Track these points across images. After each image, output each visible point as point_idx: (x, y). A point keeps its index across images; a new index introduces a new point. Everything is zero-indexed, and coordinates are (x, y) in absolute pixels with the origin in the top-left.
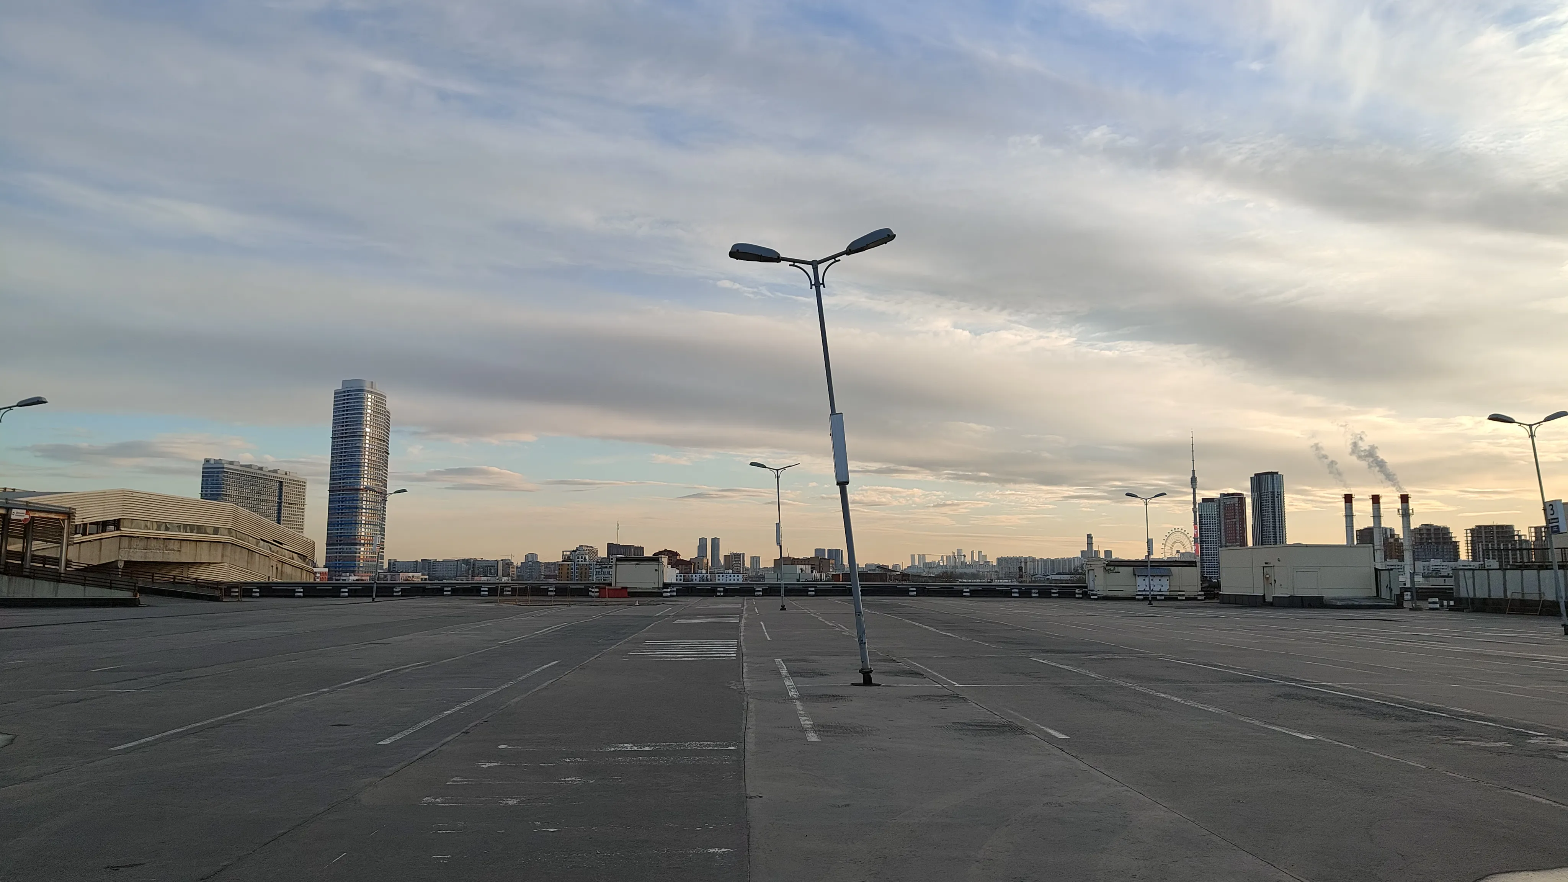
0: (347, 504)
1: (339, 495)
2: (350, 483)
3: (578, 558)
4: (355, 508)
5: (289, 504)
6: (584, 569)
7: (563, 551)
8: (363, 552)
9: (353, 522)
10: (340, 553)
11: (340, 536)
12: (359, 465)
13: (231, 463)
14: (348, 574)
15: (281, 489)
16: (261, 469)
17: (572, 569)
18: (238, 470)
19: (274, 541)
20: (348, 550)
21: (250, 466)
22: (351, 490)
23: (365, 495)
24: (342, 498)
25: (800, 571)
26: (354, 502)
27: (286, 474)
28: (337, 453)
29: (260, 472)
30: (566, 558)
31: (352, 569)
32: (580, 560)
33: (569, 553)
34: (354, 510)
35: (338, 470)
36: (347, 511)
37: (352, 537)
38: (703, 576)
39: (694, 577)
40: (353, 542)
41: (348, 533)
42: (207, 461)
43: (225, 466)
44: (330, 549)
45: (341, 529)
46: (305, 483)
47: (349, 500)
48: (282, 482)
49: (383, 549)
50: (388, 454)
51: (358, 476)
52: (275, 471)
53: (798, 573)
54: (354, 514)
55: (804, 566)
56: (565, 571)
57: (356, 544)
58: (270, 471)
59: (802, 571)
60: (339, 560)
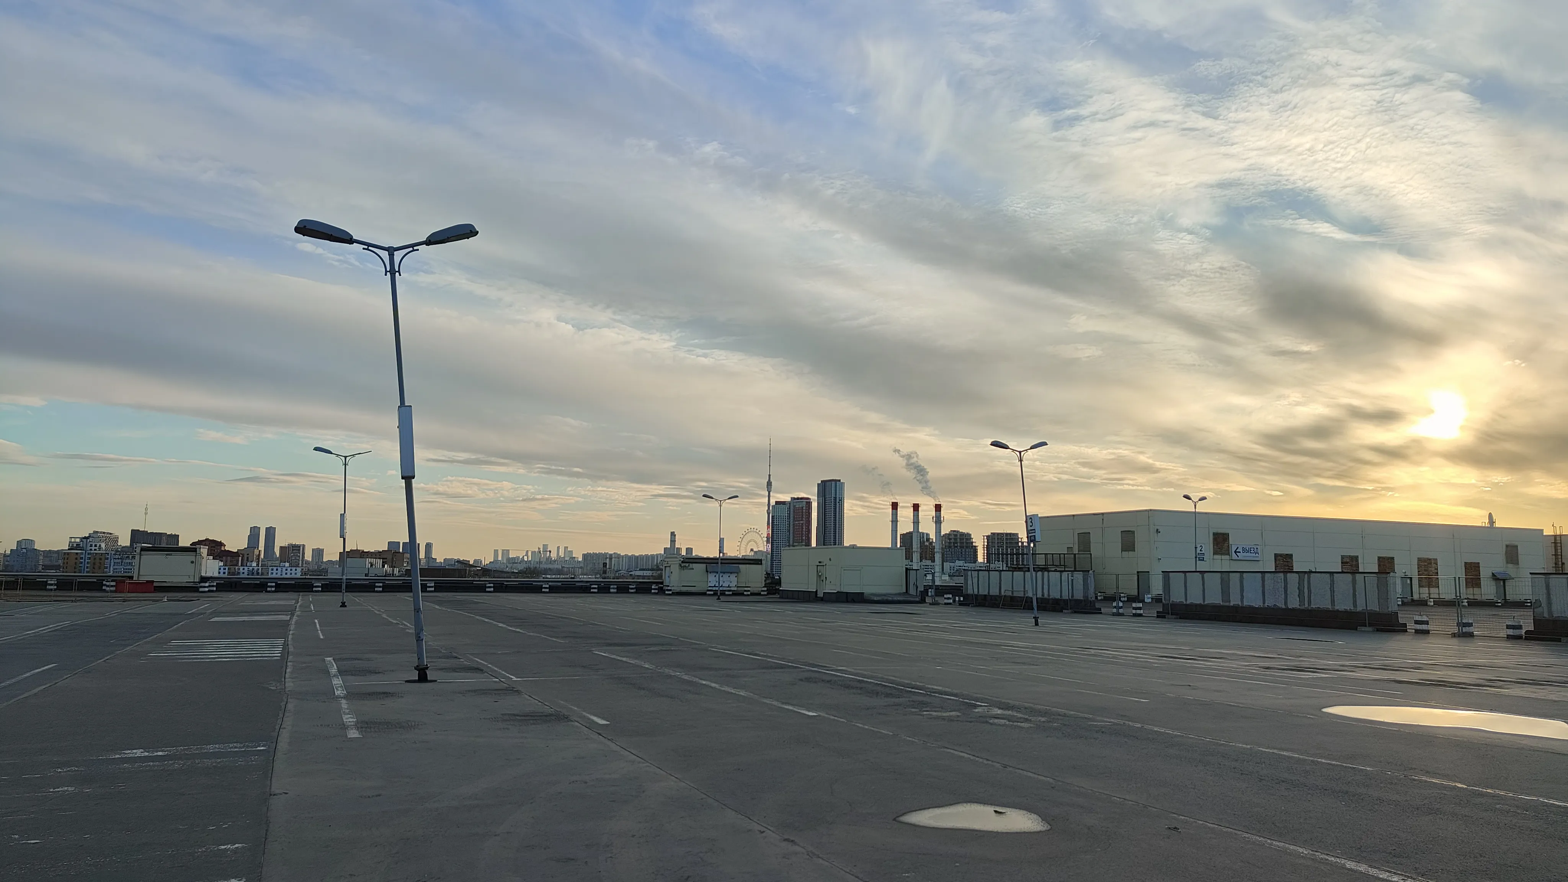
3: (91, 546)
6: (98, 559)
7: (71, 538)
17: (82, 558)
25: (370, 565)
30: (75, 545)
32: (93, 548)
33: (78, 540)
38: (253, 569)
53: (367, 567)
55: (375, 560)
56: (72, 561)
59: (372, 565)
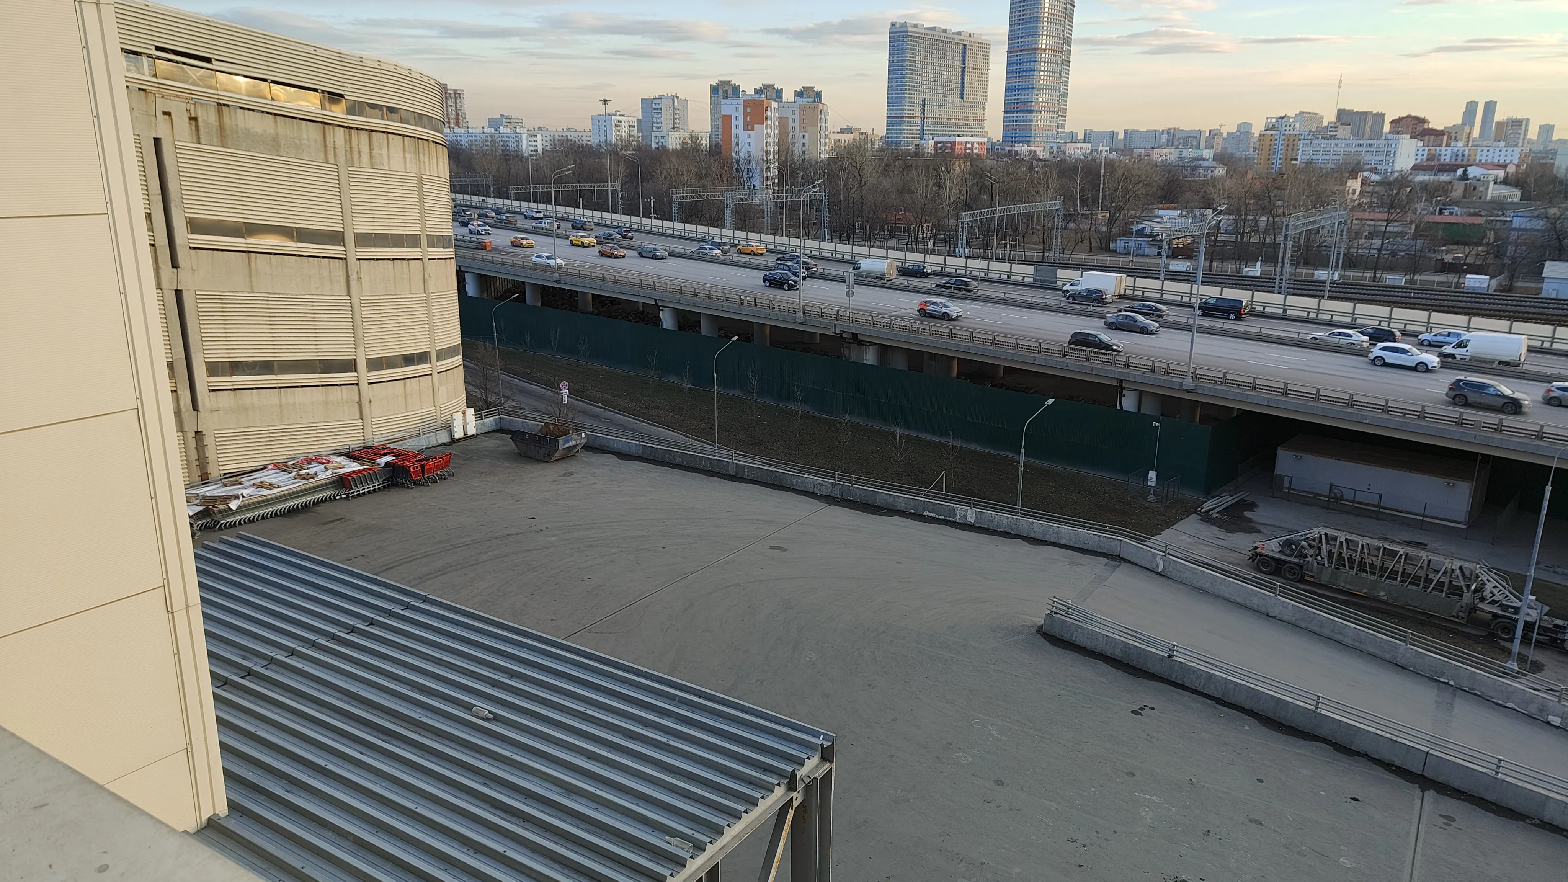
0: (1025, 66)
1: (1017, 56)
2: (1028, 41)
3: (1286, 126)
4: (1032, 70)
5: (973, 69)
6: (1291, 140)
7: (1267, 118)
8: (1040, 120)
9: (1030, 86)
10: (1016, 121)
11: (1018, 103)
12: (1037, 20)
13: (916, 26)
14: (1021, 144)
15: (964, 53)
16: (945, 31)
17: (1276, 140)
18: (922, 34)
20: (1025, 118)
21: (934, 29)
22: (1028, 50)
23: (1043, 55)
24: (1020, 60)
26: (1032, 63)
27: (970, 36)
28: (1016, 8)
29: (943, 34)
30: (1271, 126)
31: (1027, 139)
32: (1288, 128)
33: (1274, 120)
34: (1032, 73)
35: (1016, 27)
36: (1024, 74)
37: (1029, 104)
38: (1458, 150)
39: (1443, 152)
40: (1029, 109)
41: (1024, 99)
42: (893, 25)
43: (909, 29)
44: (1007, 117)
45: (1018, 95)
46: (989, 45)
47: (1027, 62)
48: (965, 45)
49: (1065, 117)
50: (1074, 6)
51: (1035, 33)
52: (959, 33)
54: (1031, 77)
56: (1267, 143)
57: (1031, 112)
58: (954, 34)
60: (1016, 130)
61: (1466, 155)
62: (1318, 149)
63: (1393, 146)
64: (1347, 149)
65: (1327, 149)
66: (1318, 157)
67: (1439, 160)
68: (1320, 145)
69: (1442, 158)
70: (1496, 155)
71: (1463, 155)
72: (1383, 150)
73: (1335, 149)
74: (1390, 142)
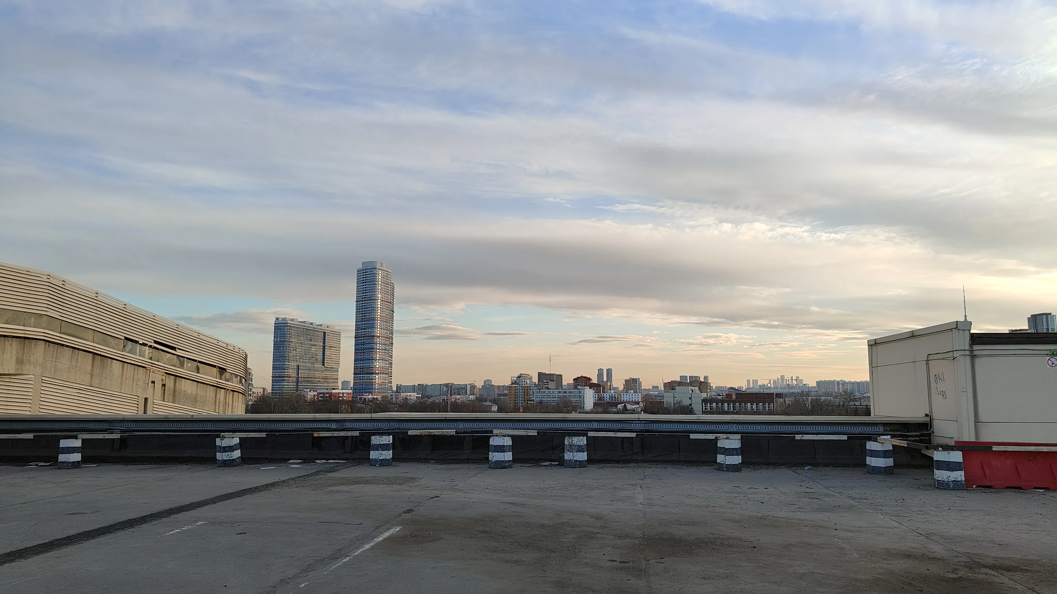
0: (367, 346)
1: (361, 340)
2: (369, 332)
3: (522, 382)
4: (372, 349)
5: (330, 347)
6: (526, 390)
7: (512, 377)
8: (378, 379)
9: (371, 358)
10: (362, 379)
11: (363, 368)
12: (374, 319)
13: (292, 320)
14: (368, 394)
15: (324, 337)
16: (311, 324)
17: (518, 389)
18: (297, 325)
19: (156, 342)
20: (368, 378)
21: (304, 322)
22: (369, 336)
23: (378, 340)
24: (364, 342)
25: (691, 391)
26: (371, 345)
27: (328, 327)
28: (359, 312)
29: (310, 326)
30: (514, 382)
31: (370, 391)
32: (523, 383)
33: (515, 378)
34: (371, 350)
35: (360, 323)
36: (367, 351)
37: (371, 369)
38: (612, 395)
39: (605, 396)
40: (371, 372)
41: (367, 366)
42: (277, 319)
43: (288, 322)
44: (356, 377)
45: (363, 363)
46: (340, 333)
47: (368, 344)
48: (325, 332)
49: (391, 376)
50: (394, 312)
51: (373, 327)
52: (321, 325)
53: (690, 393)
54: (371, 353)
55: (694, 387)
56: (513, 391)
57: (373, 373)
58: (317, 325)
59: (692, 391)
60: (362, 385)
61: (616, 397)
62: (544, 394)
63: (582, 392)
64: (559, 395)
65: (548, 394)
66: (544, 399)
67: (604, 400)
68: (544, 392)
69: (605, 399)
70: (631, 398)
71: (615, 397)
72: (577, 395)
73: (553, 394)
74: (580, 390)
